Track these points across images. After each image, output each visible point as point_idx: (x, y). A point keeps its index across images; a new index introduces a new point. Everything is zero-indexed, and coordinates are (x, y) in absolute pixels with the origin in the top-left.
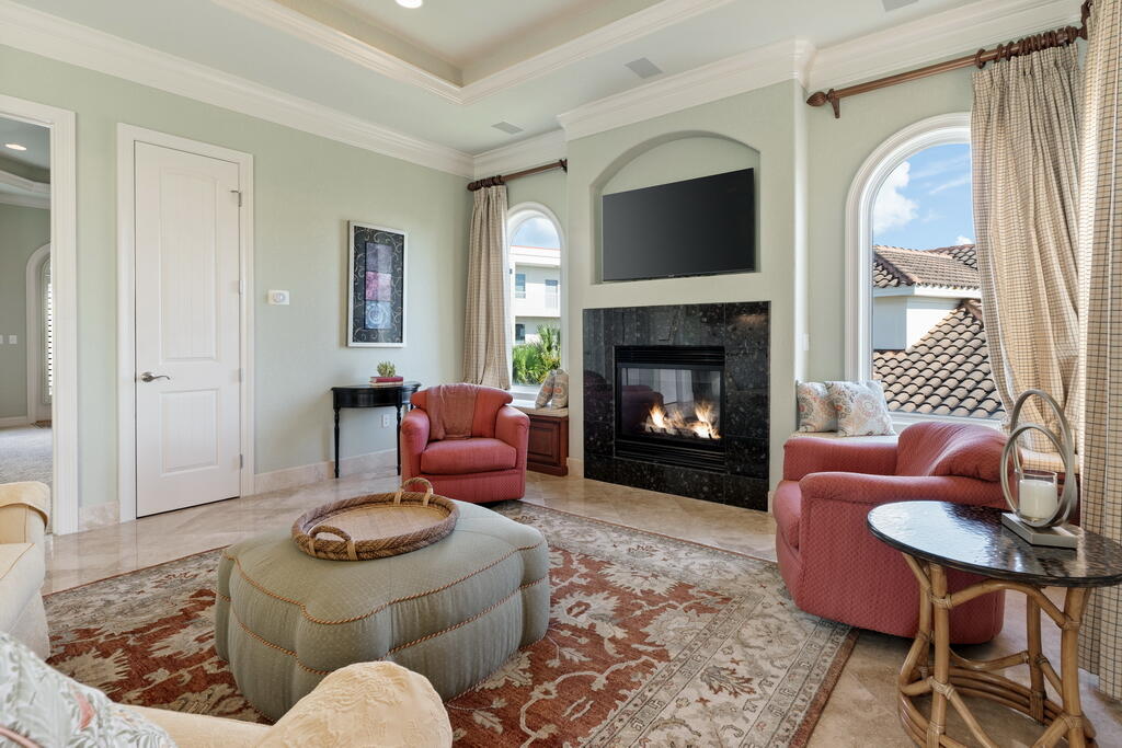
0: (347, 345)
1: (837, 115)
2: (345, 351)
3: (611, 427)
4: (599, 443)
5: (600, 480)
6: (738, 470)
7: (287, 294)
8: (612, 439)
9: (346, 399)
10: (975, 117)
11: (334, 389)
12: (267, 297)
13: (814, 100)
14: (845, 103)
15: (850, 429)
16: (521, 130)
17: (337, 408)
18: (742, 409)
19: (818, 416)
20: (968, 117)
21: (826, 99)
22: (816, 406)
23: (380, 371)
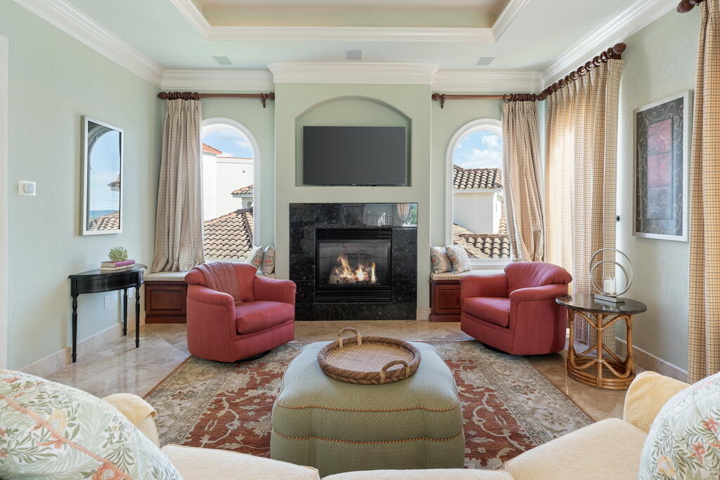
0: (80, 233)
1: (442, 107)
2: (79, 240)
3: (312, 283)
4: (303, 295)
5: (303, 320)
6: (400, 298)
7: (34, 183)
8: (313, 291)
9: (82, 285)
10: (503, 123)
11: (70, 277)
12: (17, 188)
13: (435, 97)
14: (447, 102)
15: (460, 270)
16: (232, 64)
17: (74, 294)
18: (402, 264)
19: (443, 265)
20: (501, 123)
21: (439, 98)
22: (442, 259)
23: (111, 257)
